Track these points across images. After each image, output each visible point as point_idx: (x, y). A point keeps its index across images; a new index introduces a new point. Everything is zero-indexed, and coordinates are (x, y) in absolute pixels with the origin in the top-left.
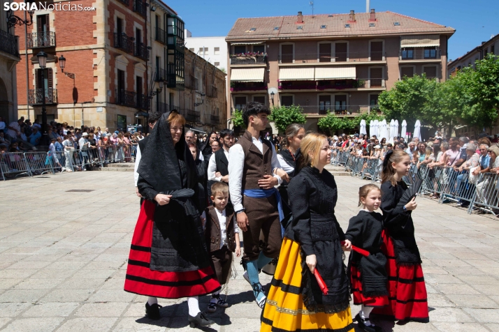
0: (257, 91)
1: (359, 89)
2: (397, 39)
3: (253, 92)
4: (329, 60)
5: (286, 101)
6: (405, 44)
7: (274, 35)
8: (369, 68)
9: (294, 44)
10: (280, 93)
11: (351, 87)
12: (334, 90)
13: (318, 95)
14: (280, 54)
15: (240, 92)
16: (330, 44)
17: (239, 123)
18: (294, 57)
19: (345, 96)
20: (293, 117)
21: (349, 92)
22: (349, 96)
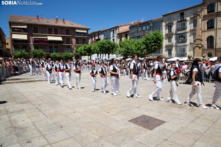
0: (24, 43)
1: (64, 44)
2: (74, 29)
3: (22, 43)
4: (52, 34)
5: (36, 47)
6: (77, 31)
7: (30, 22)
8: (66, 37)
9: (38, 27)
10: (33, 45)
11: (60, 44)
12: (54, 44)
13: (48, 46)
14: (33, 30)
15: (17, 43)
16: (52, 28)
17: (18, 56)
18: (38, 31)
19: (58, 47)
20: (41, 53)
21: (59, 45)
22: (59, 47)
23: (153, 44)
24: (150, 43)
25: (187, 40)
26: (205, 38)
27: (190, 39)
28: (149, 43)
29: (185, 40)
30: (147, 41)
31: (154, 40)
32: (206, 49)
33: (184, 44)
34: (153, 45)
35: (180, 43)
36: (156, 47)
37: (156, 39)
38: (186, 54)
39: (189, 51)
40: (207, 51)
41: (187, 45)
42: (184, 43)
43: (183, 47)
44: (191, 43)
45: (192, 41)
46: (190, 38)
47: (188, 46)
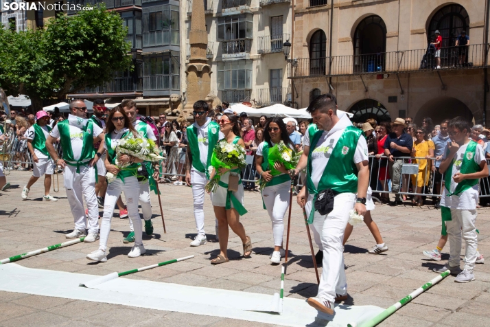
23: (80, 53)
24: (66, 48)
25: (251, 40)
26: (302, 38)
27: (260, 38)
28: (62, 47)
29: (247, 42)
30: (57, 42)
31: (85, 40)
32: (307, 75)
33: (241, 54)
34: (78, 58)
35: (230, 52)
36: (92, 64)
37: (89, 35)
38: (250, 91)
39: (258, 83)
40: (306, 82)
41: (252, 60)
42: (242, 51)
43: (238, 68)
44: (263, 54)
45: (267, 47)
46: (262, 33)
47: (255, 64)
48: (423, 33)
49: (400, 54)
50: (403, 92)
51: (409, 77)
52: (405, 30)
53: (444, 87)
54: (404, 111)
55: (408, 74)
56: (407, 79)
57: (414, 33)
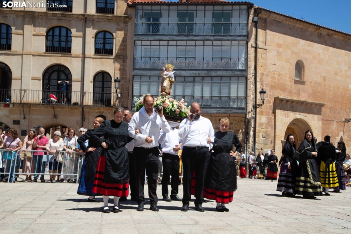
48: (40, 80)
49: (23, 92)
50: (25, 118)
51: (30, 108)
52: (27, 76)
53: (55, 116)
54: (26, 131)
55: (30, 105)
56: (28, 109)
57: (33, 79)
